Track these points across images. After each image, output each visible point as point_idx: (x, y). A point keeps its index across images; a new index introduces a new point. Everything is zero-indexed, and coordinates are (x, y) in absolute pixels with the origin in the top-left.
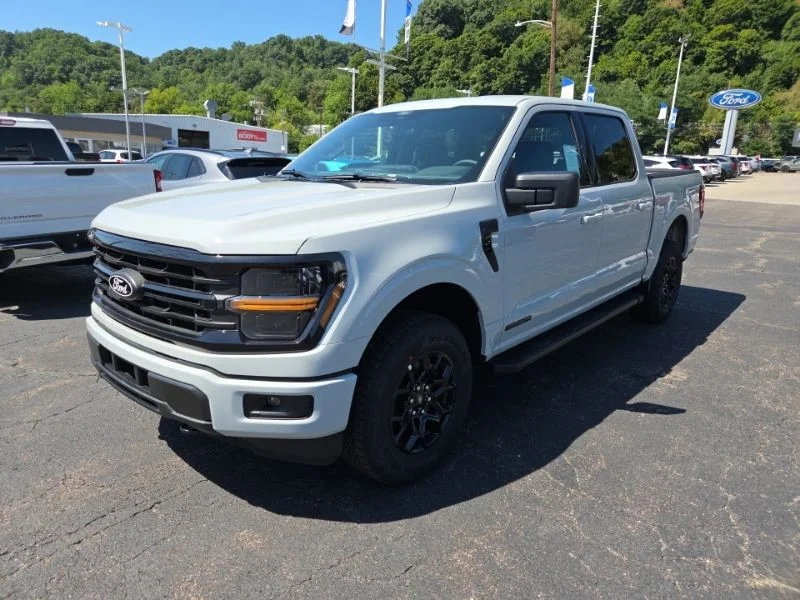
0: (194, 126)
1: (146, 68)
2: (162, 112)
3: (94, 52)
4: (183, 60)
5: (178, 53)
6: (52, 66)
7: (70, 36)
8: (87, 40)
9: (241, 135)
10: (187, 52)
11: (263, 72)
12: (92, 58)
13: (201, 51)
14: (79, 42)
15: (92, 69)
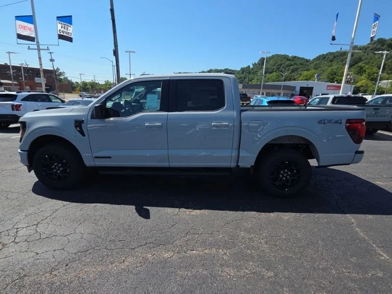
0: (308, 85)
1: (308, 63)
2: (306, 80)
3: (289, 60)
4: (324, 58)
5: (323, 55)
6: (274, 67)
7: (283, 55)
8: (288, 56)
9: (329, 88)
10: (327, 54)
11: (363, 58)
12: (288, 62)
13: (334, 53)
14: (286, 57)
15: (287, 67)
